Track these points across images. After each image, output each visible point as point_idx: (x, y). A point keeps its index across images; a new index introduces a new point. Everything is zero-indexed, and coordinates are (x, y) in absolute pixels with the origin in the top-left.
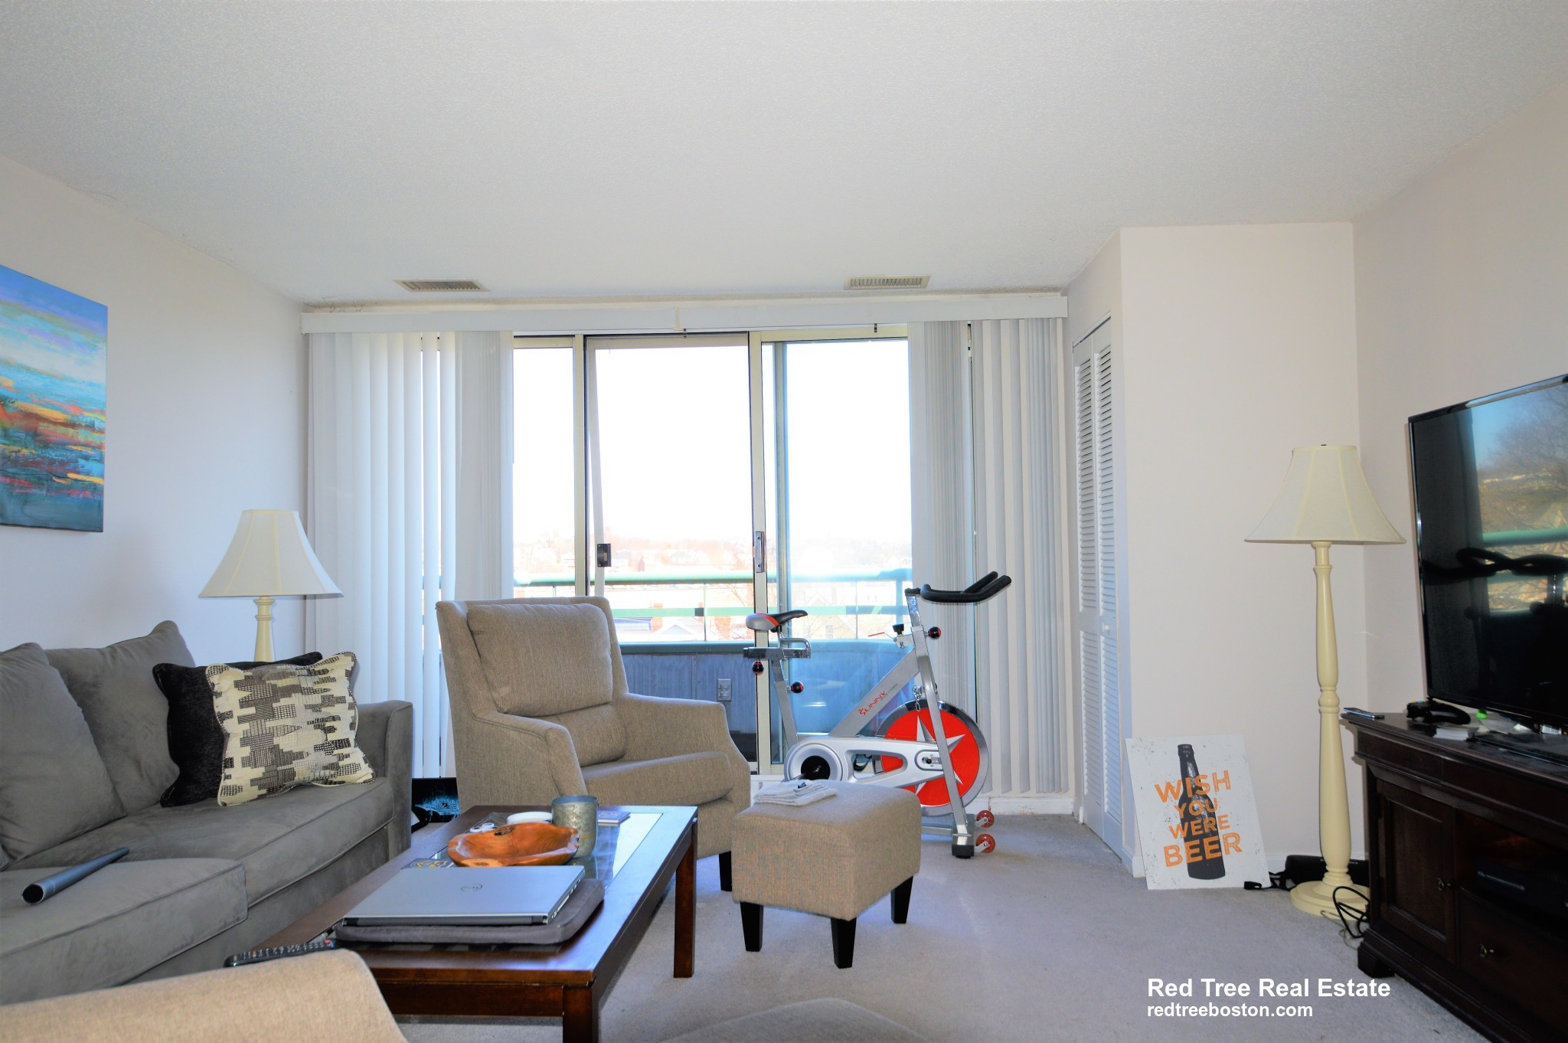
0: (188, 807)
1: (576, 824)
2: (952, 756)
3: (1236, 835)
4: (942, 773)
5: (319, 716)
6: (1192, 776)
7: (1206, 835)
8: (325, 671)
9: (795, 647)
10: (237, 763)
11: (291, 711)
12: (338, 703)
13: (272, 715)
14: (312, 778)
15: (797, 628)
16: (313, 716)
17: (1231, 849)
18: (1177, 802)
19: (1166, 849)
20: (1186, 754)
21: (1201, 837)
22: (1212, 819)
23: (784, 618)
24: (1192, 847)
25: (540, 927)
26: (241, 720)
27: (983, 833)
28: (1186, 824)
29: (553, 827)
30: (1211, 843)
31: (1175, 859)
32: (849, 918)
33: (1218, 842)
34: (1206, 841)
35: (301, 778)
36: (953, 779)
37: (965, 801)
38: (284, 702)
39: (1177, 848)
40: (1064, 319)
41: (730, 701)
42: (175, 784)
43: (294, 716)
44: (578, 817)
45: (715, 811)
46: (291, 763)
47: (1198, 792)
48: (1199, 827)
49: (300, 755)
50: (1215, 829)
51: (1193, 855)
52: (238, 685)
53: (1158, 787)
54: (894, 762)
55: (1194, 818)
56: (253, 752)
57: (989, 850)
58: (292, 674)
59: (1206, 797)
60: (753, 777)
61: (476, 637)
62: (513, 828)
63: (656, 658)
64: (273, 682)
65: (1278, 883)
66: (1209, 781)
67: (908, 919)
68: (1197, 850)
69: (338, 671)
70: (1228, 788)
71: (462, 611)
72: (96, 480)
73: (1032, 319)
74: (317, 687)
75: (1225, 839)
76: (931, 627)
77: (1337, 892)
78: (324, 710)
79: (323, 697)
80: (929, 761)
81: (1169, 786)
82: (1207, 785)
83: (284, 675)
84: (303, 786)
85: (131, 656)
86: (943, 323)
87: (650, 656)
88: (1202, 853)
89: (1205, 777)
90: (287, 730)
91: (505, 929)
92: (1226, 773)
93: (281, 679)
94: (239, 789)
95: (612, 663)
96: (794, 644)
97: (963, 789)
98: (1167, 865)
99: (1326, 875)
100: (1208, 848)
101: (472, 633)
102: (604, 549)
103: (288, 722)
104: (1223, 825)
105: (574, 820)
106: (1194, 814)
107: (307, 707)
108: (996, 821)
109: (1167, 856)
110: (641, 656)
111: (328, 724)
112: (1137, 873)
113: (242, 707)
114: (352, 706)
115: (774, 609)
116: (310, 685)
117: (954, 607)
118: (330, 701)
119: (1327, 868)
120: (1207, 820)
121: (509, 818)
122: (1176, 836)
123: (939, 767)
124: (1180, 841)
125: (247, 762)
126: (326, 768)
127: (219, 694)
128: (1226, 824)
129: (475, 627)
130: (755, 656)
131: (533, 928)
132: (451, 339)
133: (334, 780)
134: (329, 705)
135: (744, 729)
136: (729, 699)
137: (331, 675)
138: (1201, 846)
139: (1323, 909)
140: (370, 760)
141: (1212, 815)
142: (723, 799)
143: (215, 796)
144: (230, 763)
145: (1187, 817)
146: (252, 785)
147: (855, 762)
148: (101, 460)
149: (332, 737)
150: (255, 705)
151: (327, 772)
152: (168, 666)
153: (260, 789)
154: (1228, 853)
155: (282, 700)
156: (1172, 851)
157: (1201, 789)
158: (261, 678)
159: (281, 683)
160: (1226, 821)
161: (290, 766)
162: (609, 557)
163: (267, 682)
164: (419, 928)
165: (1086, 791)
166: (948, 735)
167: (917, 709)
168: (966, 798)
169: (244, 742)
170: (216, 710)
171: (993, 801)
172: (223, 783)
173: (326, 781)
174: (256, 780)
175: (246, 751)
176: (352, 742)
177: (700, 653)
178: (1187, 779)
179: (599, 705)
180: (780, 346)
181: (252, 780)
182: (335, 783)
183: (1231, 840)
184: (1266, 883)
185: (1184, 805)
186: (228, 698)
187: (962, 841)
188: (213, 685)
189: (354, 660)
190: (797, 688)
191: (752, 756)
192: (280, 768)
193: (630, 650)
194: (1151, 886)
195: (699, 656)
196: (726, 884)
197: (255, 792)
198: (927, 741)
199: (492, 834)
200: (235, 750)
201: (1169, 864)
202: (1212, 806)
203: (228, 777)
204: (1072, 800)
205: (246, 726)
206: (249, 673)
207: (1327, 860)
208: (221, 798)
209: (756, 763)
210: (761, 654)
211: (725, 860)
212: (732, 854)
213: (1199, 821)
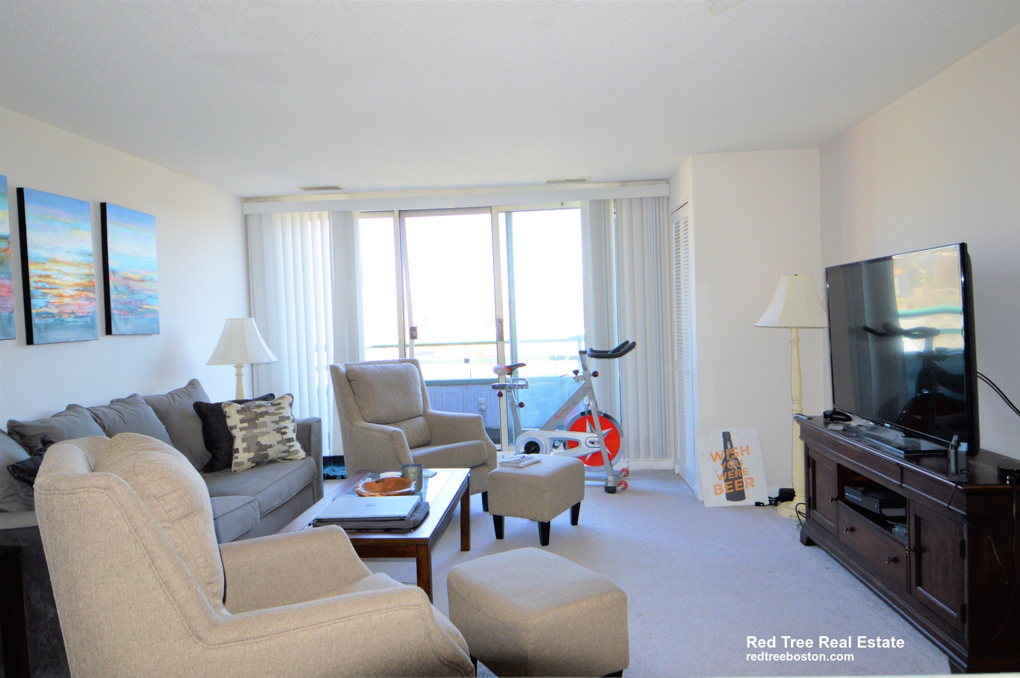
0: (217, 473)
1: (413, 477)
2: (605, 440)
3: (752, 479)
4: (600, 449)
5: (278, 426)
6: (729, 448)
7: (736, 479)
8: (279, 404)
9: (520, 383)
10: (241, 450)
11: (265, 424)
12: (287, 419)
13: (256, 427)
14: (277, 457)
15: (521, 373)
16: (275, 426)
17: (749, 486)
18: (721, 462)
19: (715, 486)
20: (727, 437)
21: (733, 480)
22: (739, 470)
23: (513, 368)
24: (728, 485)
25: (404, 521)
26: (241, 429)
27: (622, 480)
28: (726, 473)
29: (402, 479)
30: (738, 483)
31: (719, 491)
32: (546, 521)
33: (742, 482)
34: (736, 482)
35: (272, 458)
36: (606, 452)
37: (613, 463)
38: (261, 420)
39: (720, 485)
40: (668, 197)
41: (485, 411)
42: (209, 462)
43: (267, 427)
44: (414, 474)
45: (479, 470)
46: (267, 450)
47: (732, 456)
48: (733, 474)
49: (271, 446)
50: (740, 476)
51: (729, 489)
52: (238, 412)
53: (711, 455)
54: (573, 444)
55: (730, 470)
56: (248, 445)
57: (624, 489)
58: (264, 406)
59: (736, 459)
60: (498, 452)
61: (351, 383)
62: (383, 480)
63: (443, 387)
64: (255, 410)
65: (773, 502)
66: (739, 451)
67: (579, 523)
68: (731, 486)
69: (285, 403)
70: (749, 454)
71: (343, 369)
72: (155, 308)
73: (649, 198)
74: (276, 412)
75: (746, 481)
76: (594, 371)
77: (799, 505)
78: (280, 423)
79: (280, 417)
80: (593, 443)
81: (717, 454)
82: (737, 453)
83: (259, 406)
84: (273, 461)
85: (182, 398)
86: (599, 201)
87: (440, 387)
88: (734, 488)
89: (736, 448)
90: (264, 434)
91: (389, 522)
92: (747, 446)
93: (258, 408)
94: (242, 463)
95: (422, 395)
96: (520, 381)
97: (611, 458)
98: (715, 495)
99: (795, 498)
100: (737, 485)
101: (349, 381)
102: (413, 330)
103: (264, 430)
104: (745, 473)
105: (412, 475)
106: (730, 468)
107: (272, 422)
108: (630, 473)
109: (716, 490)
110: (434, 386)
111: (283, 431)
112: (700, 499)
113: (241, 423)
114: (293, 421)
115: (508, 363)
116: (273, 411)
117: (607, 360)
118: (283, 419)
119: (796, 494)
120: (737, 470)
121: (381, 475)
122: (720, 480)
123: (598, 446)
124: (722, 482)
125: (245, 450)
126: (283, 452)
127: (230, 417)
128: (747, 473)
129: (351, 378)
130: (499, 389)
131: (401, 521)
132: (325, 214)
133: (287, 458)
134: (283, 421)
135: (494, 426)
136: (485, 409)
137: (282, 405)
138: (733, 484)
139: (791, 514)
140: (304, 447)
141: (739, 468)
142: (483, 464)
143: (231, 468)
144: (237, 451)
145: (726, 470)
146: (248, 461)
147: (554, 443)
148: (156, 298)
149: (285, 437)
150: (248, 422)
151: (284, 455)
152: (201, 403)
153: (252, 463)
154: (747, 488)
155: (260, 419)
156: (718, 487)
157: (734, 455)
158: (249, 408)
159: (259, 411)
160: (747, 471)
161: (266, 452)
162: (416, 334)
163: (252, 410)
164: (349, 522)
165: (679, 457)
166: (603, 429)
167: (587, 415)
168: (613, 461)
169: (243, 440)
170: (228, 425)
171: (629, 463)
172: (234, 461)
173: (284, 459)
174: (250, 459)
175: (245, 445)
176: (295, 439)
177: (468, 384)
178: (727, 450)
179: (416, 417)
180: (508, 214)
181: (248, 459)
182: (288, 460)
183: (749, 481)
184: (767, 502)
185: (725, 463)
186: (234, 419)
187: (610, 485)
188: (226, 412)
189: (293, 398)
190: (521, 405)
191: (498, 441)
192: (261, 453)
193: (430, 384)
194: (706, 505)
195: (467, 386)
196: (486, 508)
197: (250, 464)
198: (592, 432)
199: (374, 483)
200: (239, 444)
201: (716, 494)
202: (739, 464)
203: (237, 458)
204: (673, 462)
205: (244, 432)
206: (243, 406)
207: (795, 490)
208: (233, 468)
209: (500, 445)
210: (503, 387)
211: (485, 496)
212: (488, 493)
213: (733, 471)
